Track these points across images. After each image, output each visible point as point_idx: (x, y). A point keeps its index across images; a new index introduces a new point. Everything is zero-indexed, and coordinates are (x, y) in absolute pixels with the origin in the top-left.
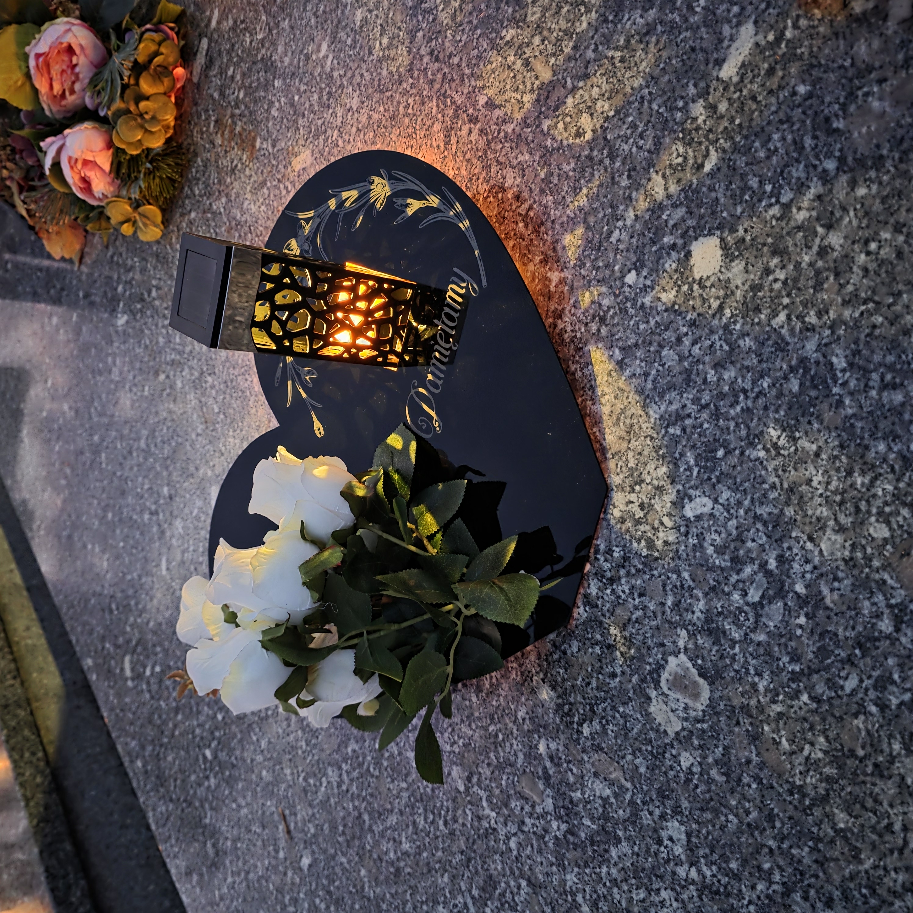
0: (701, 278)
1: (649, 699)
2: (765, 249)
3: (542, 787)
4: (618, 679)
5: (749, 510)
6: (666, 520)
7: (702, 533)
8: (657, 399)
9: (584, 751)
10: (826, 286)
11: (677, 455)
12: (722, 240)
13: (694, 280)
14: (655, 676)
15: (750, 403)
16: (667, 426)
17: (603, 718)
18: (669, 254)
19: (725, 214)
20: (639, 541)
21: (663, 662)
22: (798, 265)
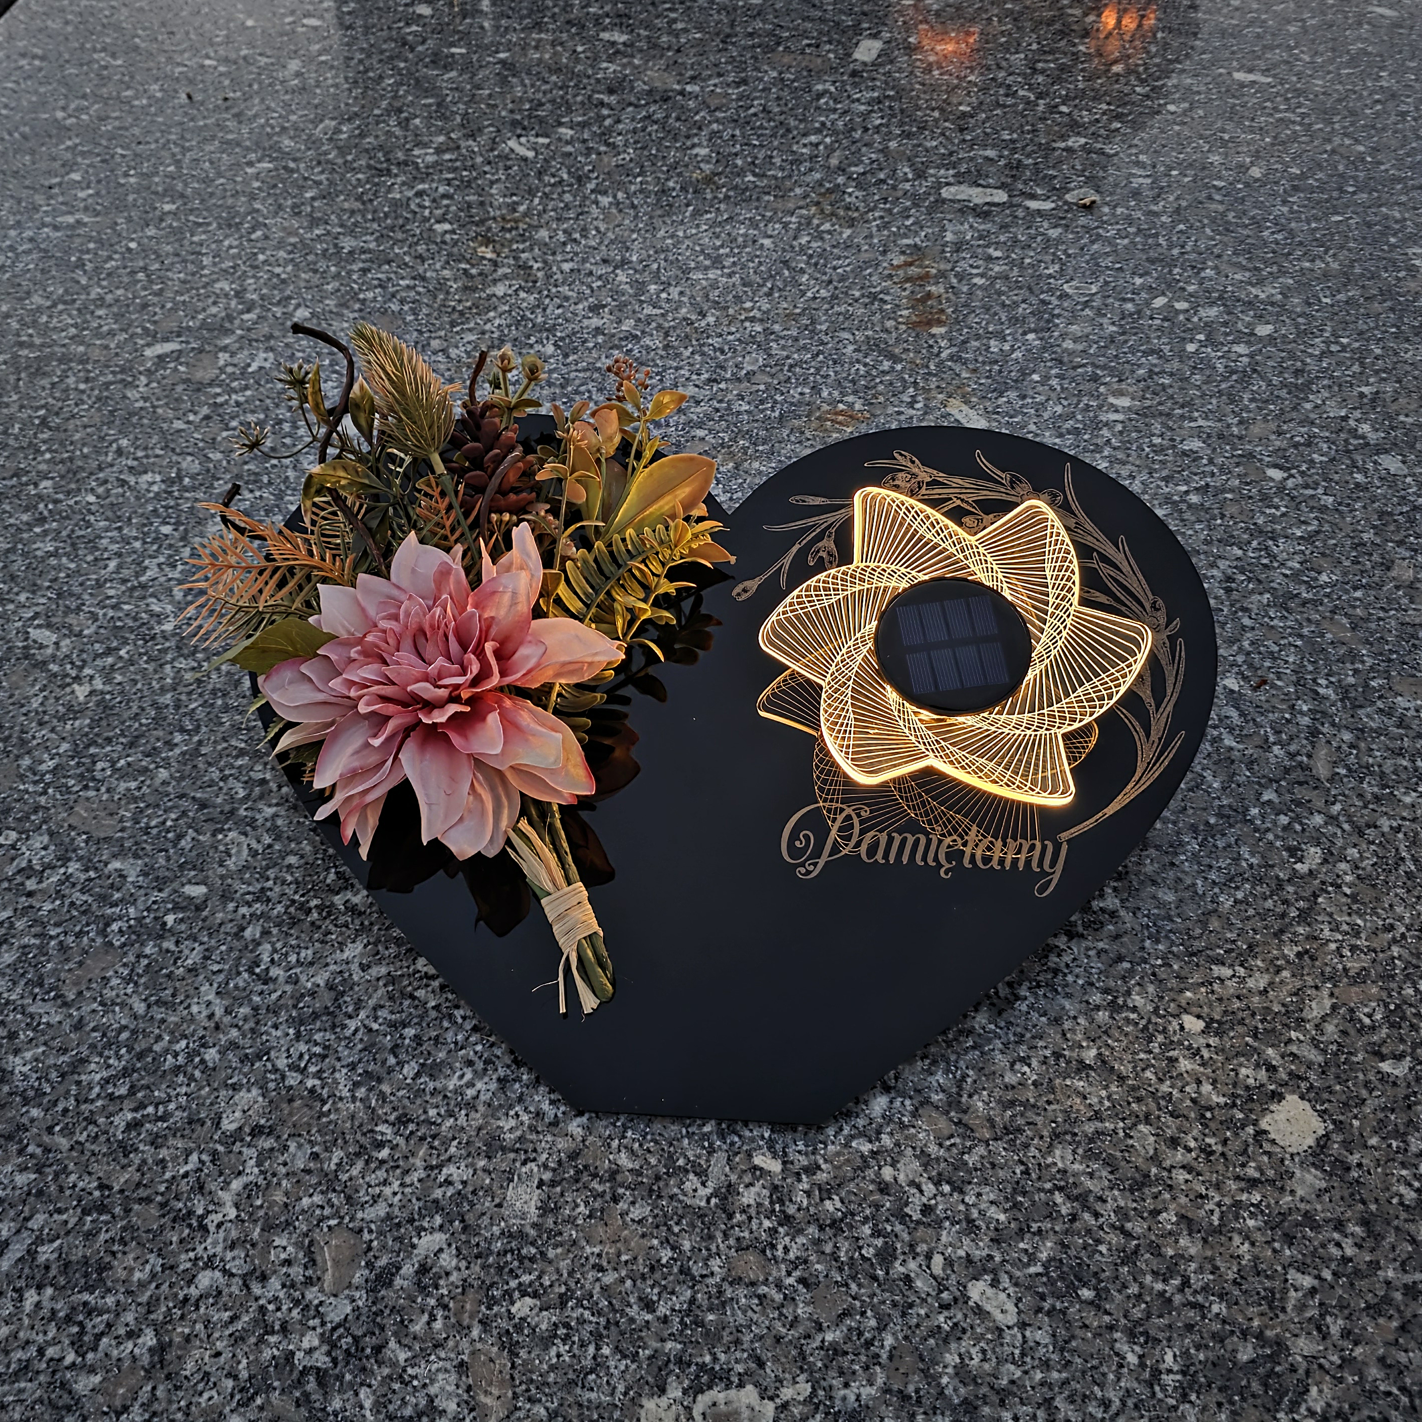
0: (1265, 1132)
1: (663, 1391)
2: (1360, 1206)
3: (357, 1279)
4: (649, 1317)
5: (1050, 1386)
6: (938, 1261)
7: (964, 1331)
8: (1080, 1151)
9: (485, 1323)
10: (1381, 1321)
11: (1035, 1227)
12: (1327, 1136)
13: (1255, 1123)
14: (705, 1379)
15: (1178, 1299)
16: (1061, 1189)
17: (567, 1326)
18: (1257, 1066)
19: (1356, 1123)
20: (877, 1233)
21: (736, 1380)
22: (1375, 1266)
